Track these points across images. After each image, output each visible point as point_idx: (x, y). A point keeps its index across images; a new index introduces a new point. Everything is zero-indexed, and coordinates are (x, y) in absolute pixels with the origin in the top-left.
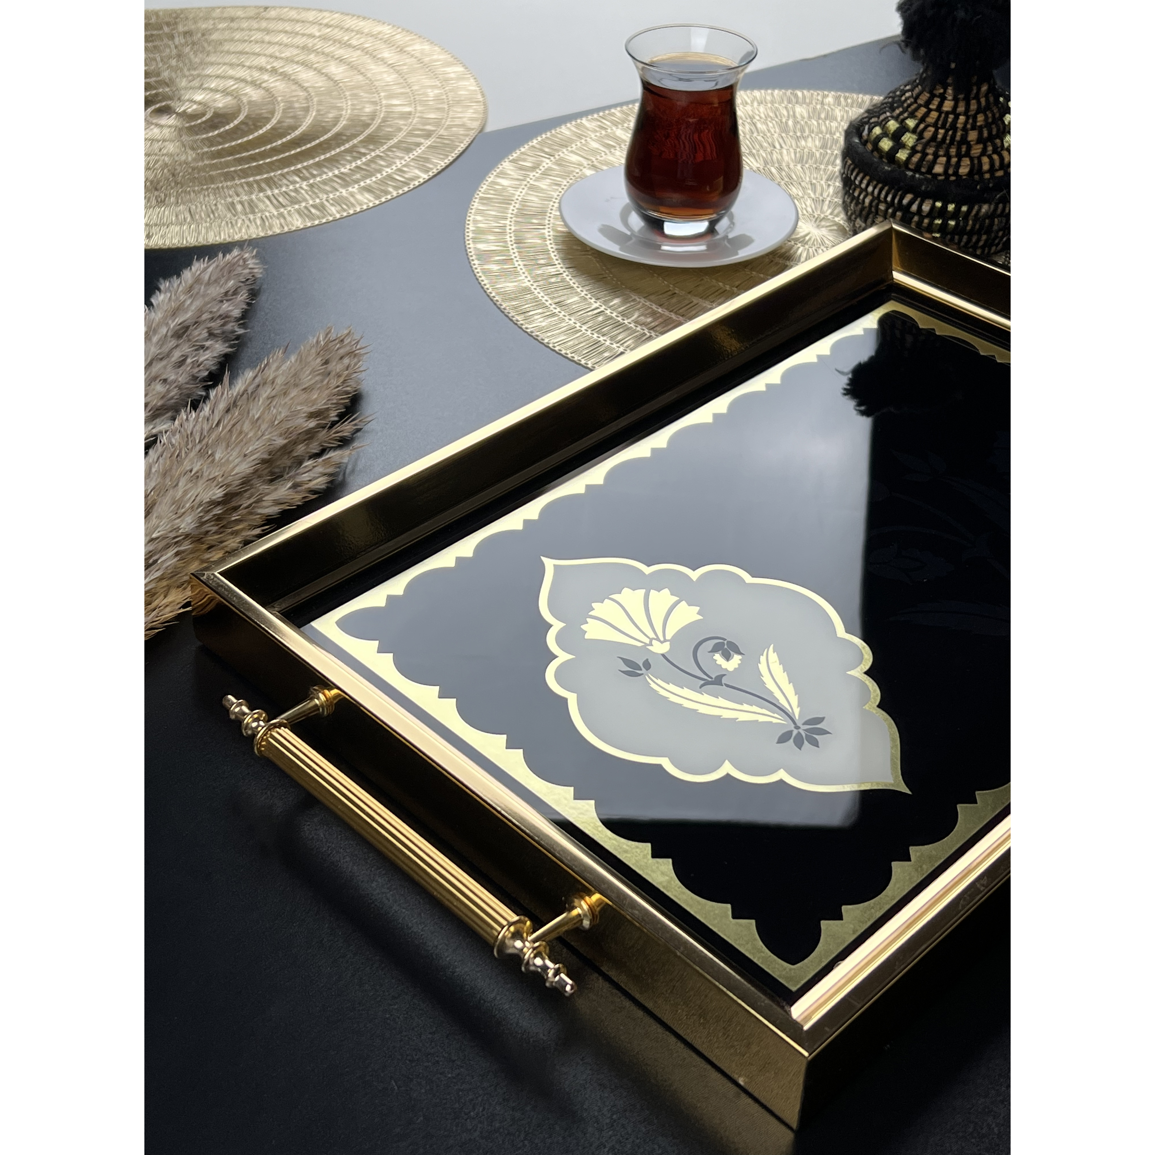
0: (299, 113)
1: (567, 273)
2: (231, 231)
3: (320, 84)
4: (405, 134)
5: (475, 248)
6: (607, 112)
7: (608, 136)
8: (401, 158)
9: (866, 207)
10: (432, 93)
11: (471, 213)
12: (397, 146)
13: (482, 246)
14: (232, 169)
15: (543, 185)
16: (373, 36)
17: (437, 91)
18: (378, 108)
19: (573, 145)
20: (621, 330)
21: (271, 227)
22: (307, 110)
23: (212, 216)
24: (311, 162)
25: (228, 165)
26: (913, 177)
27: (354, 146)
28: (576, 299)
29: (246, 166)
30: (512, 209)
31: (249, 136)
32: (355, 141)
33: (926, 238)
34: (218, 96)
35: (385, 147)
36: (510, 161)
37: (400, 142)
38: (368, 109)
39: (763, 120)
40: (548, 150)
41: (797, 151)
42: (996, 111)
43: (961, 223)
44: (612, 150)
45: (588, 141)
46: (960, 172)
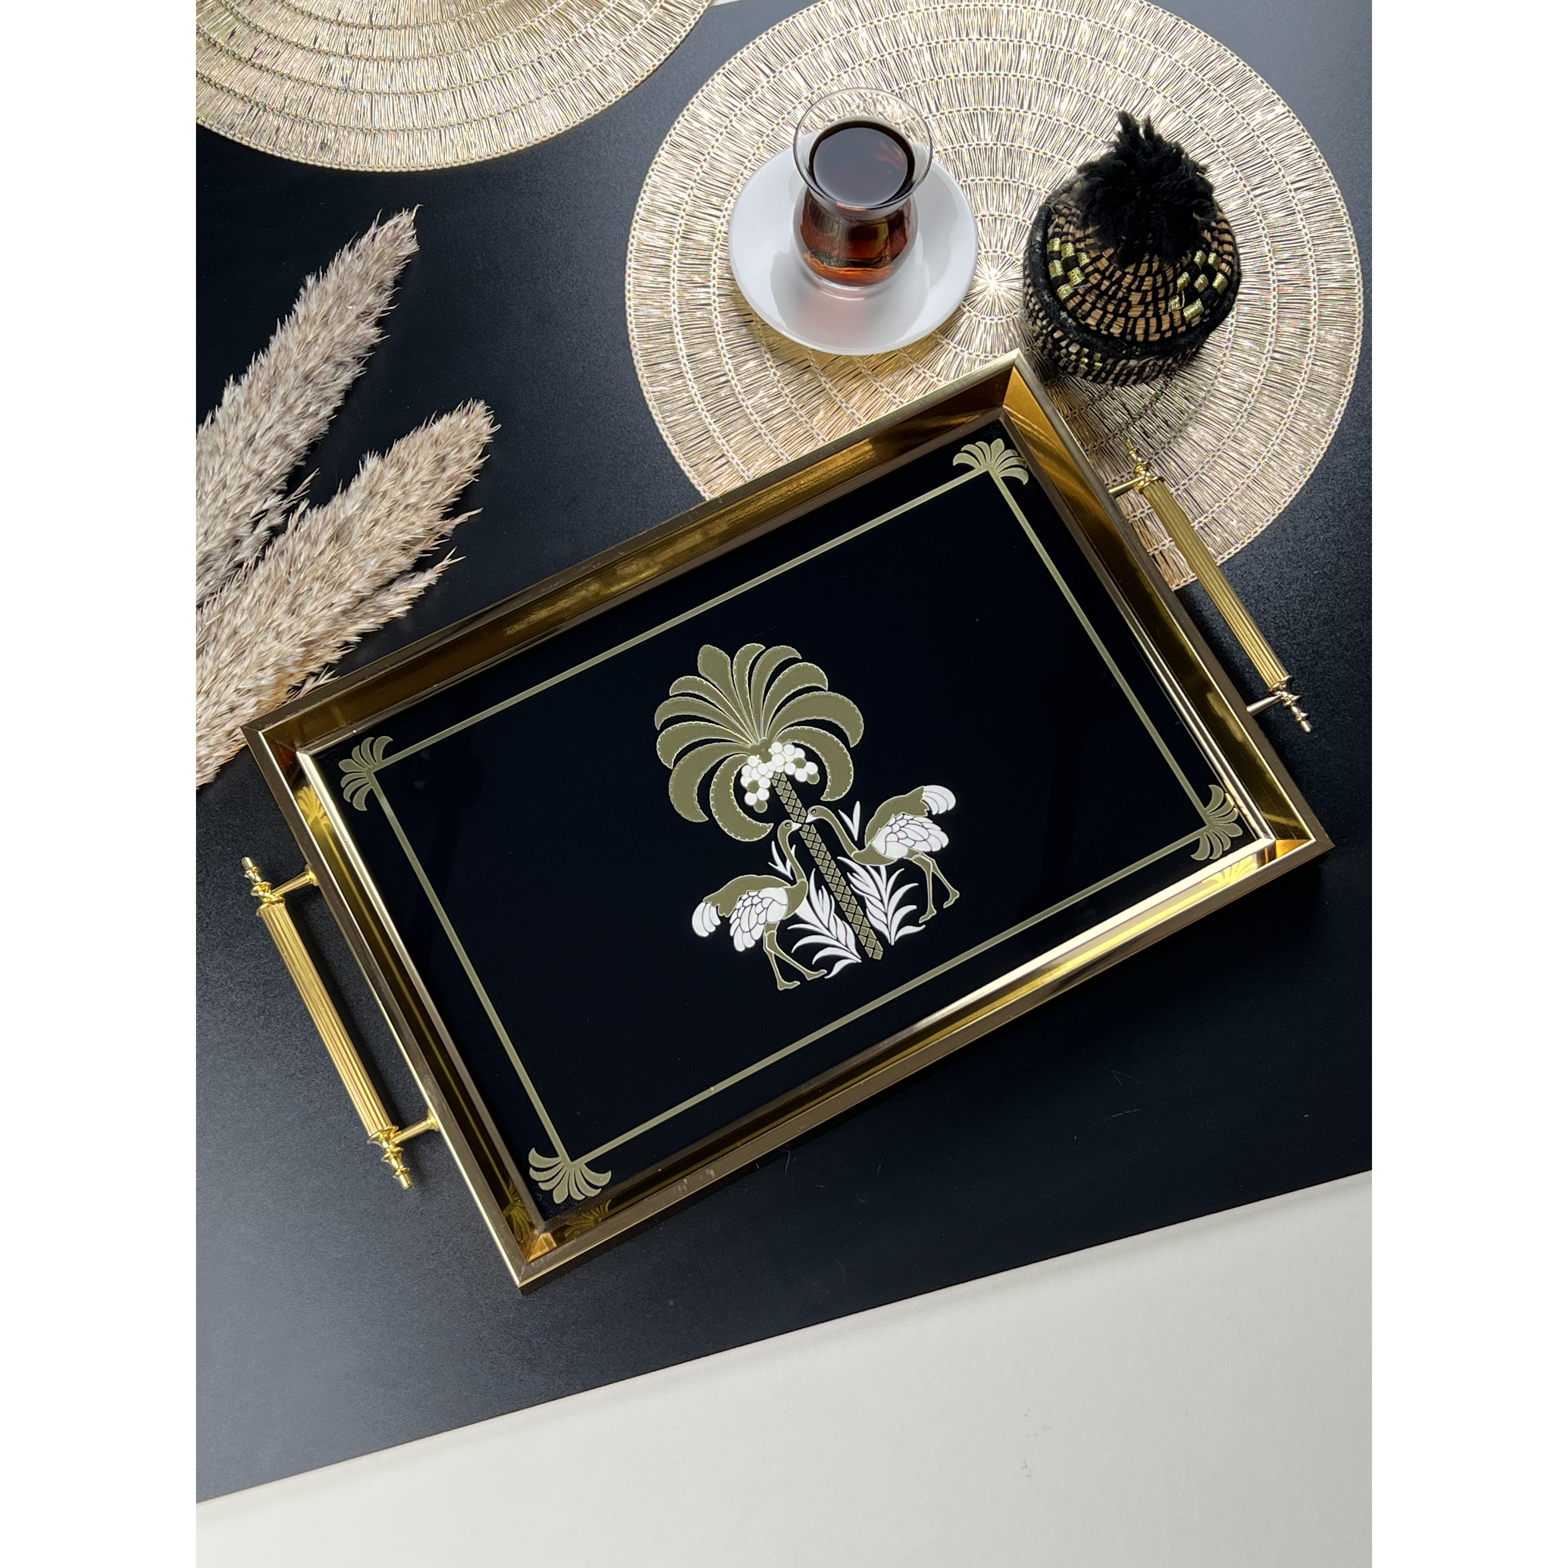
1: (717, 305)
5: (637, 239)
7: (848, 40)
11: (653, 170)
13: (647, 236)
15: (744, 129)
20: (735, 418)
28: (711, 352)
30: (698, 171)
36: (724, 74)
39: (1032, 44)
40: (772, 59)
41: (1043, 119)
42: (1170, 273)
43: (1108, 367)
44: (842, 73)
45: (822, 48)
46: (1112, 330)
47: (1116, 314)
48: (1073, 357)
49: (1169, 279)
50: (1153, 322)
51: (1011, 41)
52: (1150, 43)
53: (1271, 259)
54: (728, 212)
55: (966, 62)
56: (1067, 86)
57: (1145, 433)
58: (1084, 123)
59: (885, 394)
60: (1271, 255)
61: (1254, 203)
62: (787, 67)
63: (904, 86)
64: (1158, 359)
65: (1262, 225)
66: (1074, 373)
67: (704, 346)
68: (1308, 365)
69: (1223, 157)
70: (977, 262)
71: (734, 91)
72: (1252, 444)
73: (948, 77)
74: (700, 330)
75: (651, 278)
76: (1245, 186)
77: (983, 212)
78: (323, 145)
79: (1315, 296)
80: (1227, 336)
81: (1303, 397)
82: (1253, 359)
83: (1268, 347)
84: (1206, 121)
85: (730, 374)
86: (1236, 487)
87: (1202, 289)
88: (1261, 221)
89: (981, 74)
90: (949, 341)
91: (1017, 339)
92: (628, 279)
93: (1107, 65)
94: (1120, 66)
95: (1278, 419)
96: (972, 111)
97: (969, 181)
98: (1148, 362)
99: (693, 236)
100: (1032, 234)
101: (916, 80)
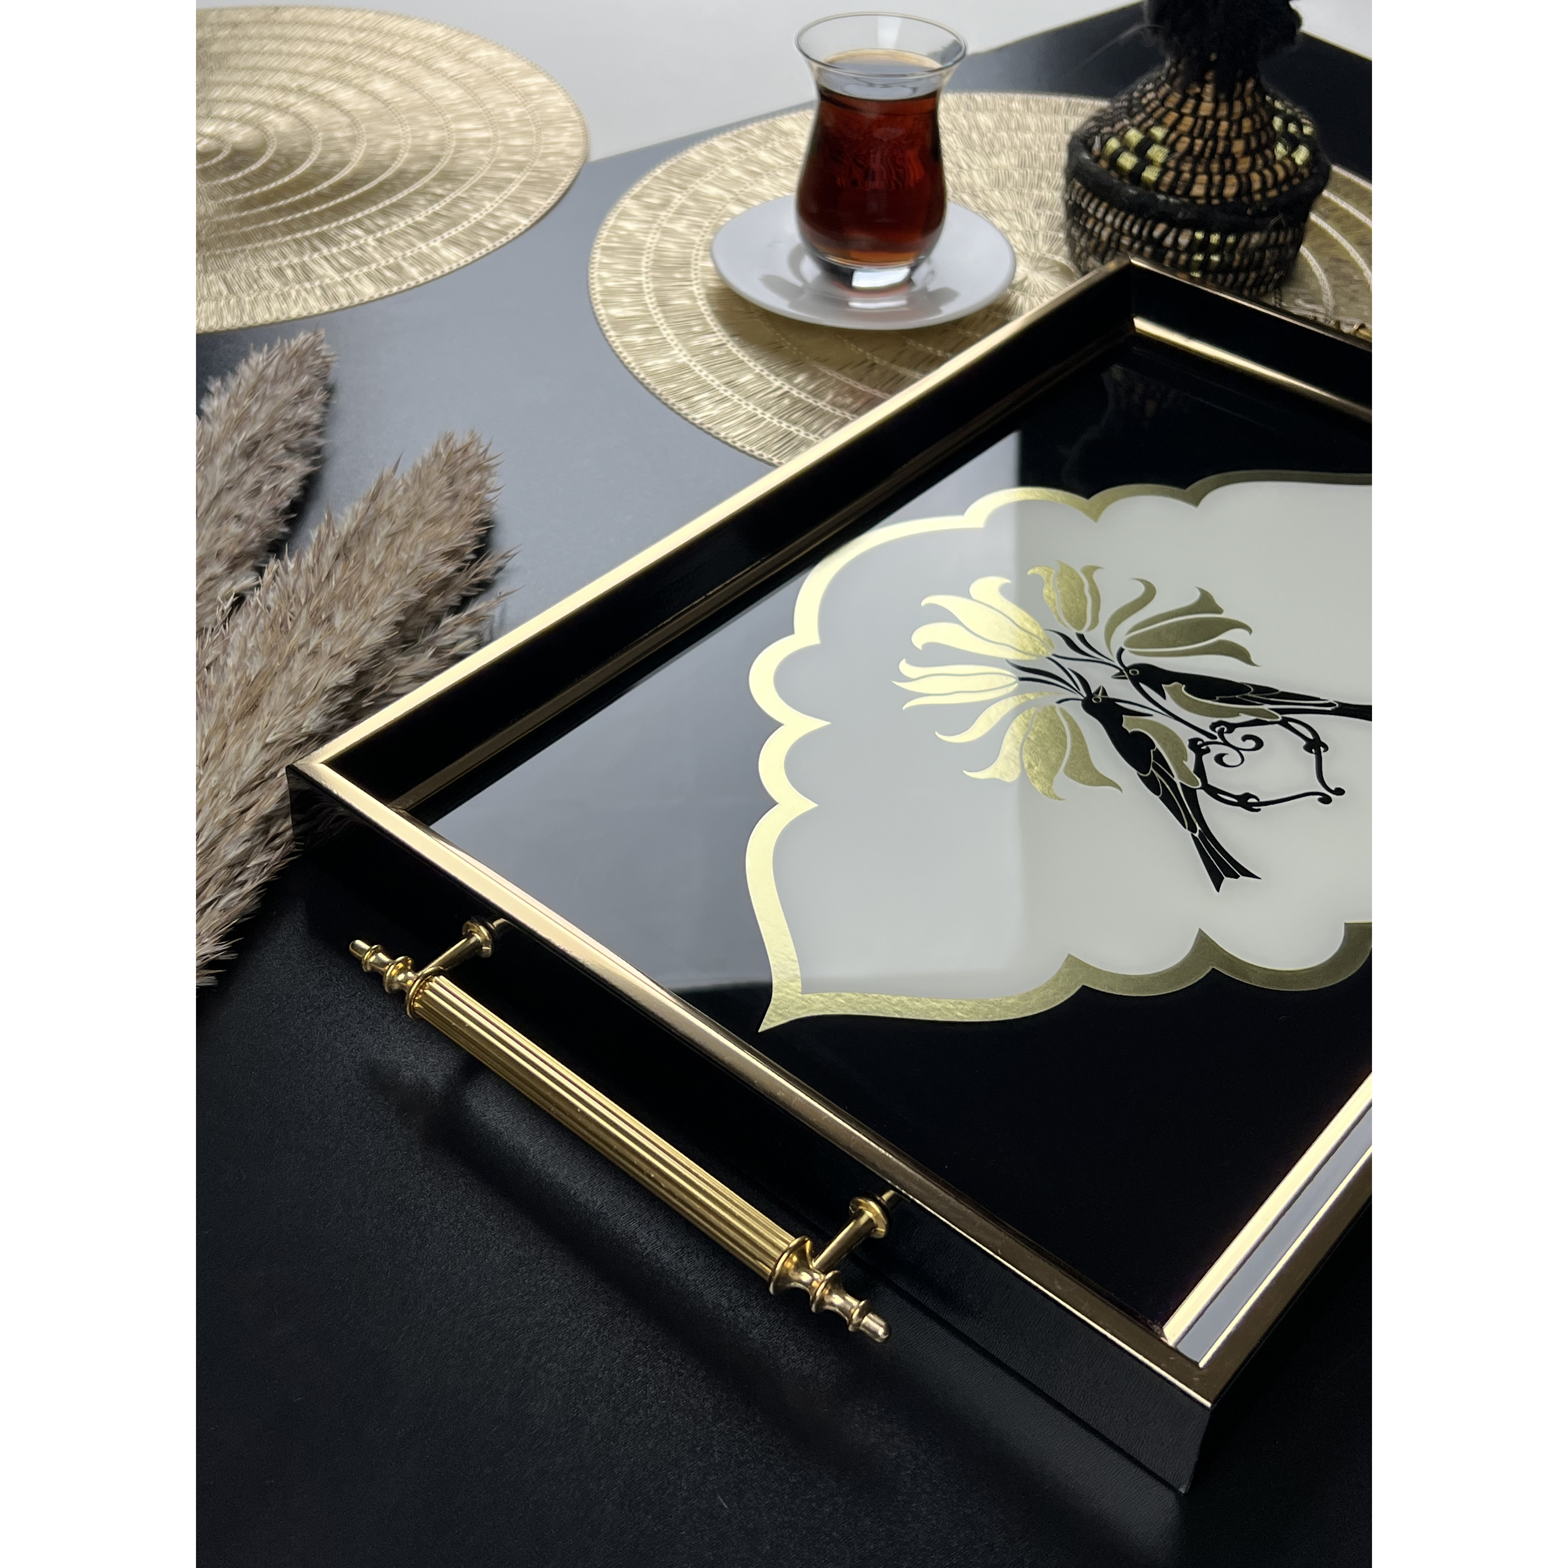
0: (344, 145)
1: (732, 343)
2: (284, 306)
3: (364, 106)
4: (488, 168)
5: (608, 315)
6: (742, 129)
7: (749, 160)
8: (491, 200)
9: (1102, 242)
10: (513, 113)
11: (593, 268)
12: (484, 183)
13: (616, 312)
14: (271, 223)
16: (422, 39)
17: (519, 110)
18: (446, 134)
19: (708, 175)
20: (816, 416)
21: (336, 298)
22: (353, 140)
23: (255, 287)
24: (374, 209)
25: (263, 217)
26: (1166, 202)
27: (426, 186)
29: (289, 218)
30: (645, 261)
31: (283, 177)
32: (426, 180)
33: (1182, 278)
34: (233, 126)
35: (467, 186)
36: (631, 198)
37: (485, 178)
38: (434, 136)
40: (677, 182)
41: (990, 171)
43: (1226, 259)
44: (759, 179)
46: (1224, 195)
47: (1223, 173)
48: (1183, 257)
49: (1266, 119)
50: (1267, 172)
62: (697, 184)
67: (737, 374)
71: (649, 206)
74: (725, 364)
87: (1299, 136)
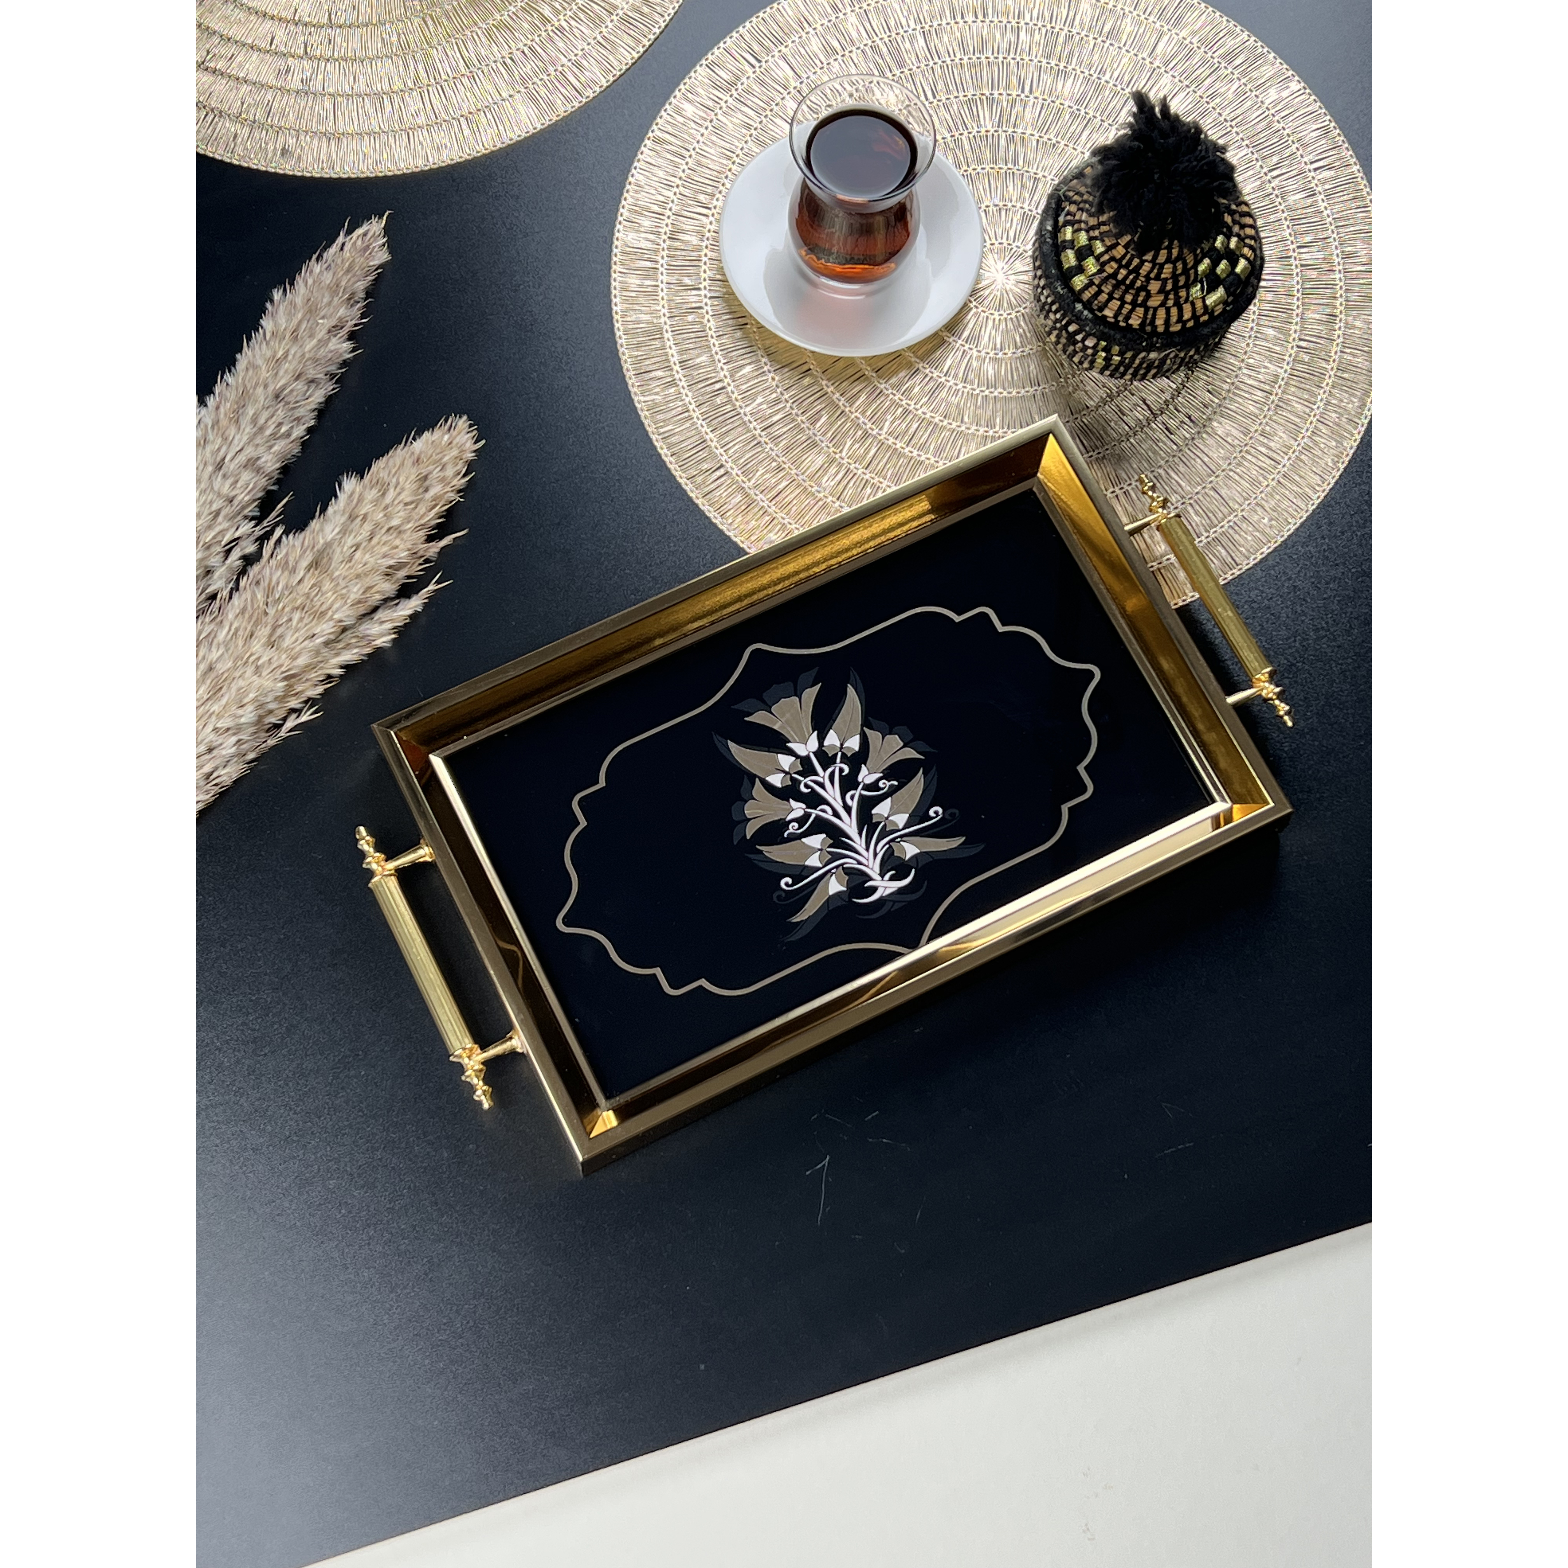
1: (709, 308)
11: (635, 168)
12: (587, 8)
15: (730, 123)
26: (1081, 312)
28: (703, 358)
30: (683, 169)
39: (1031, 24)
40: (756, 47)
41: (1046, 103)
42: (1190, 260)
43: (1127, 361)
44: (832, 61)
45: (810, 35)
46: (1130, 322)
47: (1134, 304)
48: (1090, 351)
49: (1189, 266)
50: (1174, 311)
51: (1009, 22)
52: (1155, 20)
53: (1292, 243)
54: (718, 210)
55: (962, 44)
56: (1070, 68)
57: (1167, 429)
58: (1089, 107)
59: (891, 396)
60: (1292, 238)
61: (1273, 185)
62: (773, 56)
63: (898, 72)
64: (1179, 351)
65: (1282, 207)
66: (1091, 367)
67: (696, 352)
68: (1336, 353)
69: (1238, 138)
70: (983, 256)
71: (718, 83)
72: (1281, 438)
73: (943, 62)
74: (693, 335)
75: (638, 282)
76: (1261, 167)
77: (987, 203)
78: (284, 152)
79: (1340, 280)
80: (1250, 325)
81: (1333, 387)
82: (1278, 349)
83: (1294, 335)
84: (1218, 100)
85: (726, 381)
86: (1266, 483)
87: (1224, 275)
88: (1280, 204)
89: (978, 58)
90: (956, 339)
91: (1028, 335)
92: (613, 284)
93: (1111, 44)
94: (1124, 45)
95: (1308, 410)
96: (970, 97)
97: (970, 170)
98: (1169, 354)
99: (681, 236)
100: (1041, 223)
101: (911, 66)
